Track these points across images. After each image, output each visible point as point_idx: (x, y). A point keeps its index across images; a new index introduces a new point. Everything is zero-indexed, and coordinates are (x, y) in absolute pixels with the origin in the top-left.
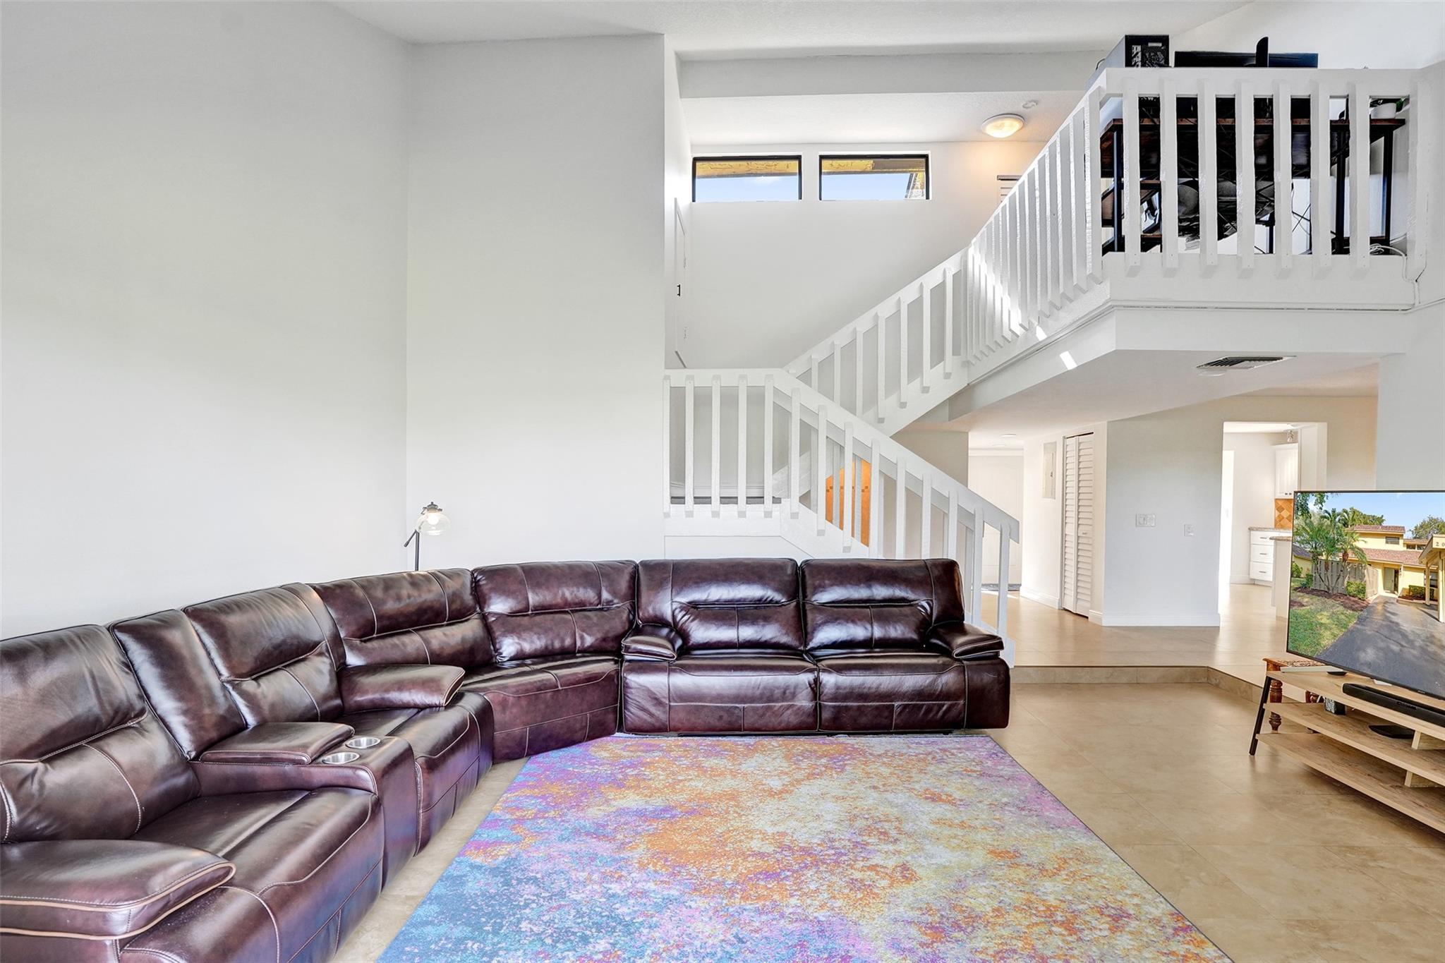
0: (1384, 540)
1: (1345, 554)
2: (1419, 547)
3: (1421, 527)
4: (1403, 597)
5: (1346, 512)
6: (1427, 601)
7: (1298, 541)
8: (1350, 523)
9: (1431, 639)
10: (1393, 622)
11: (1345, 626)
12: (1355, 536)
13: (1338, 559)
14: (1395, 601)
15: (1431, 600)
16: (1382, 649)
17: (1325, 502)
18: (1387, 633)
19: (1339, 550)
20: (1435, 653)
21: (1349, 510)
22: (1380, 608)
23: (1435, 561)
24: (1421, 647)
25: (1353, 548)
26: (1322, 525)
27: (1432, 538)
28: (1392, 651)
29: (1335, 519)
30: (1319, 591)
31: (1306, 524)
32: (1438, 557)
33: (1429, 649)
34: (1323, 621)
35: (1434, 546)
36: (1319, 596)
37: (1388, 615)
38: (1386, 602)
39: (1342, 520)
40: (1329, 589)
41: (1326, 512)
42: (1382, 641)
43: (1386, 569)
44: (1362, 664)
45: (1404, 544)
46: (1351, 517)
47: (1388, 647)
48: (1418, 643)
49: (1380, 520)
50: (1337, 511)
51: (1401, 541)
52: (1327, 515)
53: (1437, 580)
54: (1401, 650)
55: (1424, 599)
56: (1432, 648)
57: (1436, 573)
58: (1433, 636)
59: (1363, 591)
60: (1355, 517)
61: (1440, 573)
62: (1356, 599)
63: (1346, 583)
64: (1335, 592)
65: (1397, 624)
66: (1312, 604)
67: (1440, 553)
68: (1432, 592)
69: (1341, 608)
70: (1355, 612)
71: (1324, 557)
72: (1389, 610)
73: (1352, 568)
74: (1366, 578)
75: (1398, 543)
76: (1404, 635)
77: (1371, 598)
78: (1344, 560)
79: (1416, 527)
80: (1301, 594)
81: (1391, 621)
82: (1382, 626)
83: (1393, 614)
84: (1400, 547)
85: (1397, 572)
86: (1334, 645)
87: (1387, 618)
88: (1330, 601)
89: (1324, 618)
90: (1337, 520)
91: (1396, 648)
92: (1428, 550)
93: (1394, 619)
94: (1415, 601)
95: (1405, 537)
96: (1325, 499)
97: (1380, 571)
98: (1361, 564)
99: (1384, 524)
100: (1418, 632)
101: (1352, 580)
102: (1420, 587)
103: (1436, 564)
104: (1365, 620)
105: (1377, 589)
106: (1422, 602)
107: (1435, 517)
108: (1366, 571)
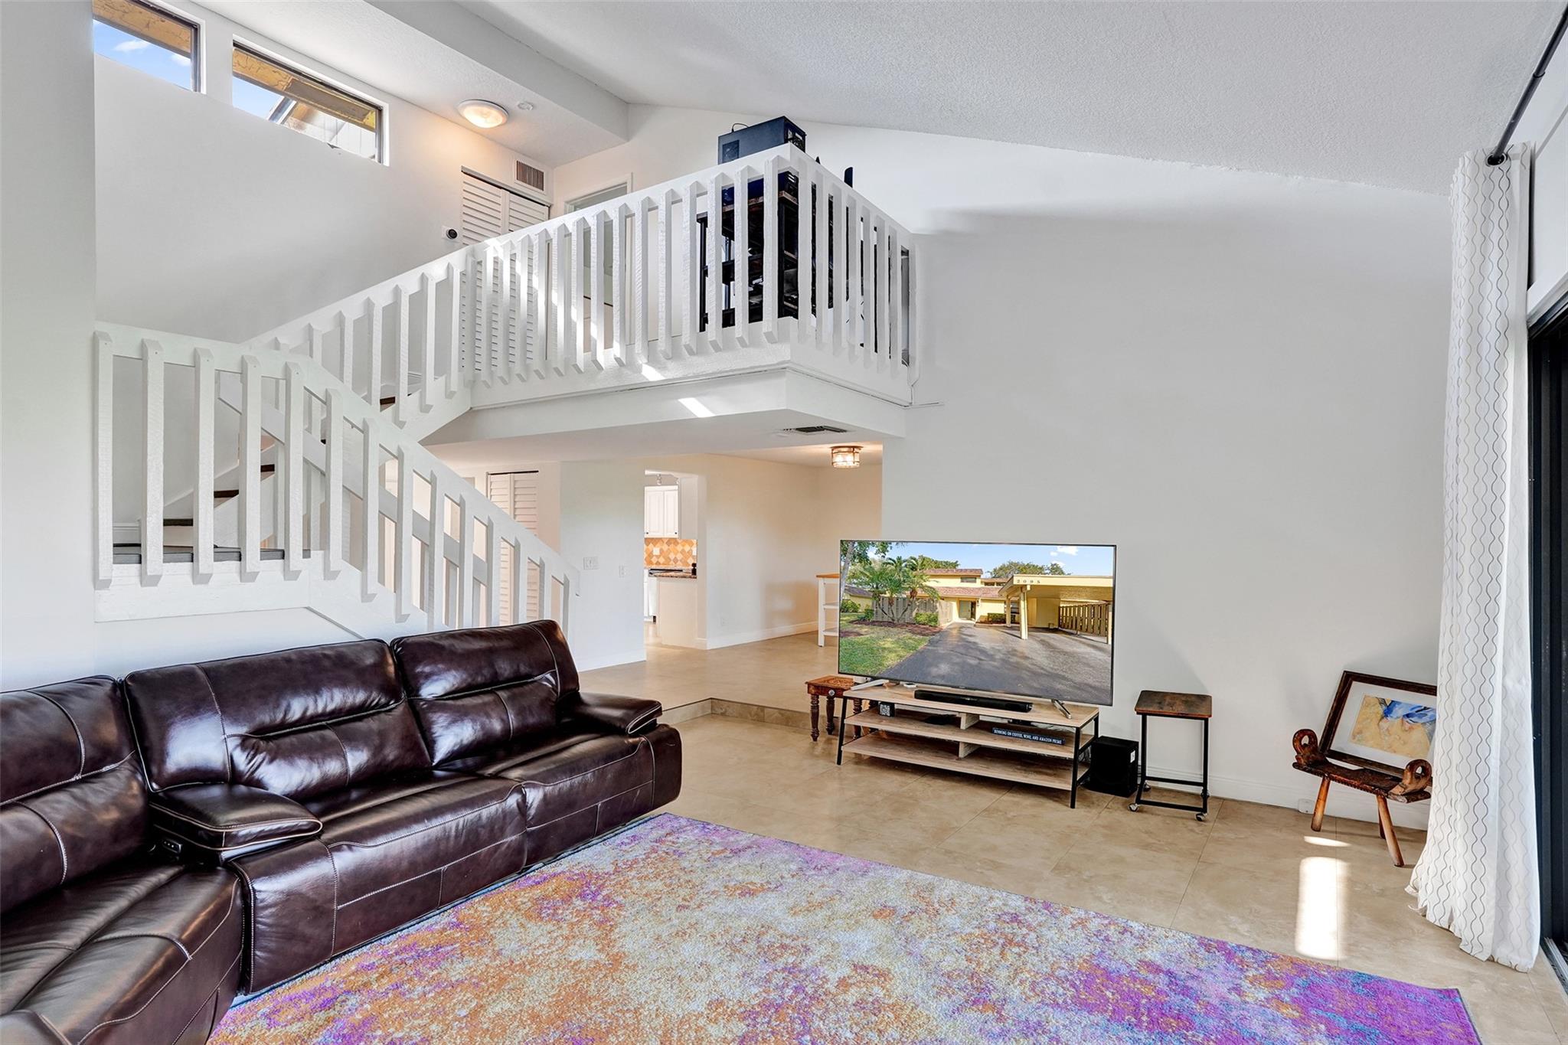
0: (960, 580)
1: (913, 592)
2: (999, 584)
3: (1001, 569)
4: (981, 622)
5: (915, 559)
6: (1008, 623)
7: (854, 583)
8: (919, 568)
9: (1013, 652)
10: (970, 642)
11: (914, 648)
12: (924, 578)
13: (905, 596)
14: (972, 626)
15: (1012, 623)
16: (957, 664)
17: (888, 551)
18: (964, 651)
19: (907, 589)
20: (1017, 663)
21: (917, 558)
22: (955, 632)
23: (1016, 594)
24: (1003, 660)
25: (922, 587)
26: (885, 570)
27: (1013, 577)
28: (971, 665)
29: (901, 564)
30: (881, 622)
31: (865, 569)
32: (1020, 592)
33: (1012, 660)
34: (886, 646)
35: (1015, 582)
36: (882, 626)
37: (964, 637)
38: (962, 627)
39: (910, 565)
40: (893, 620)
41: (890, 559)
42: (958, 657)
43: (961, 602)
44: (934, 677)
45: (982, 582)
46: (920, 563)
47: (964, 662)
48: (998, 656)
49: (955, 565)
50: (903, 559)
51: (978, 581)
52: (890, 561)
53: (1018, 608)
54: (979, 663)
55: (1005, 622)
56: (1014, 659)
57: (1018, 603)
58: (1015, 651)
59: (935, 620)
60: (924, 563)
61: (1022, 603)
62: (928, 626)
63: (914, 614)
64: (902, 622)
65: (975, 643)
66: (873, 633)
67: (1021, 588)
68: (1013, 618)
69: (909, 635)
70: (925, 637)
71: (888, 595)
72: (965, 633)
73: (922, 602)
74: (939, 609)
75: (975, 582)
76: (983, 651)
77: (944, 624)
78: (912, 596)
79: (995, 570)
80: (859, 626)
81: (967, 642)
82: (958, 646)
83: (970, 636)
84: (978, 584)
85: (973, 605)
86: (900, 665)
87: (963, 639)
88: (895, 630)
89: (888, 643)
90: (903, 565)
91: (974, 662)
92: (1009, 586)
93: (971, 639)
94: (994, 625)
95: (982, 577)
96: (889, 549)
97: (955, 605)
98: (933, 598)
99: (959, 567)
100: (997, 648)
101: (922, 612)
102: (999, 614)
103: (1018, 596)
104: (937, 642)
105: (950, 617)
106: (1003, 625)
107: (1015, 561)
108: (938, 605)
